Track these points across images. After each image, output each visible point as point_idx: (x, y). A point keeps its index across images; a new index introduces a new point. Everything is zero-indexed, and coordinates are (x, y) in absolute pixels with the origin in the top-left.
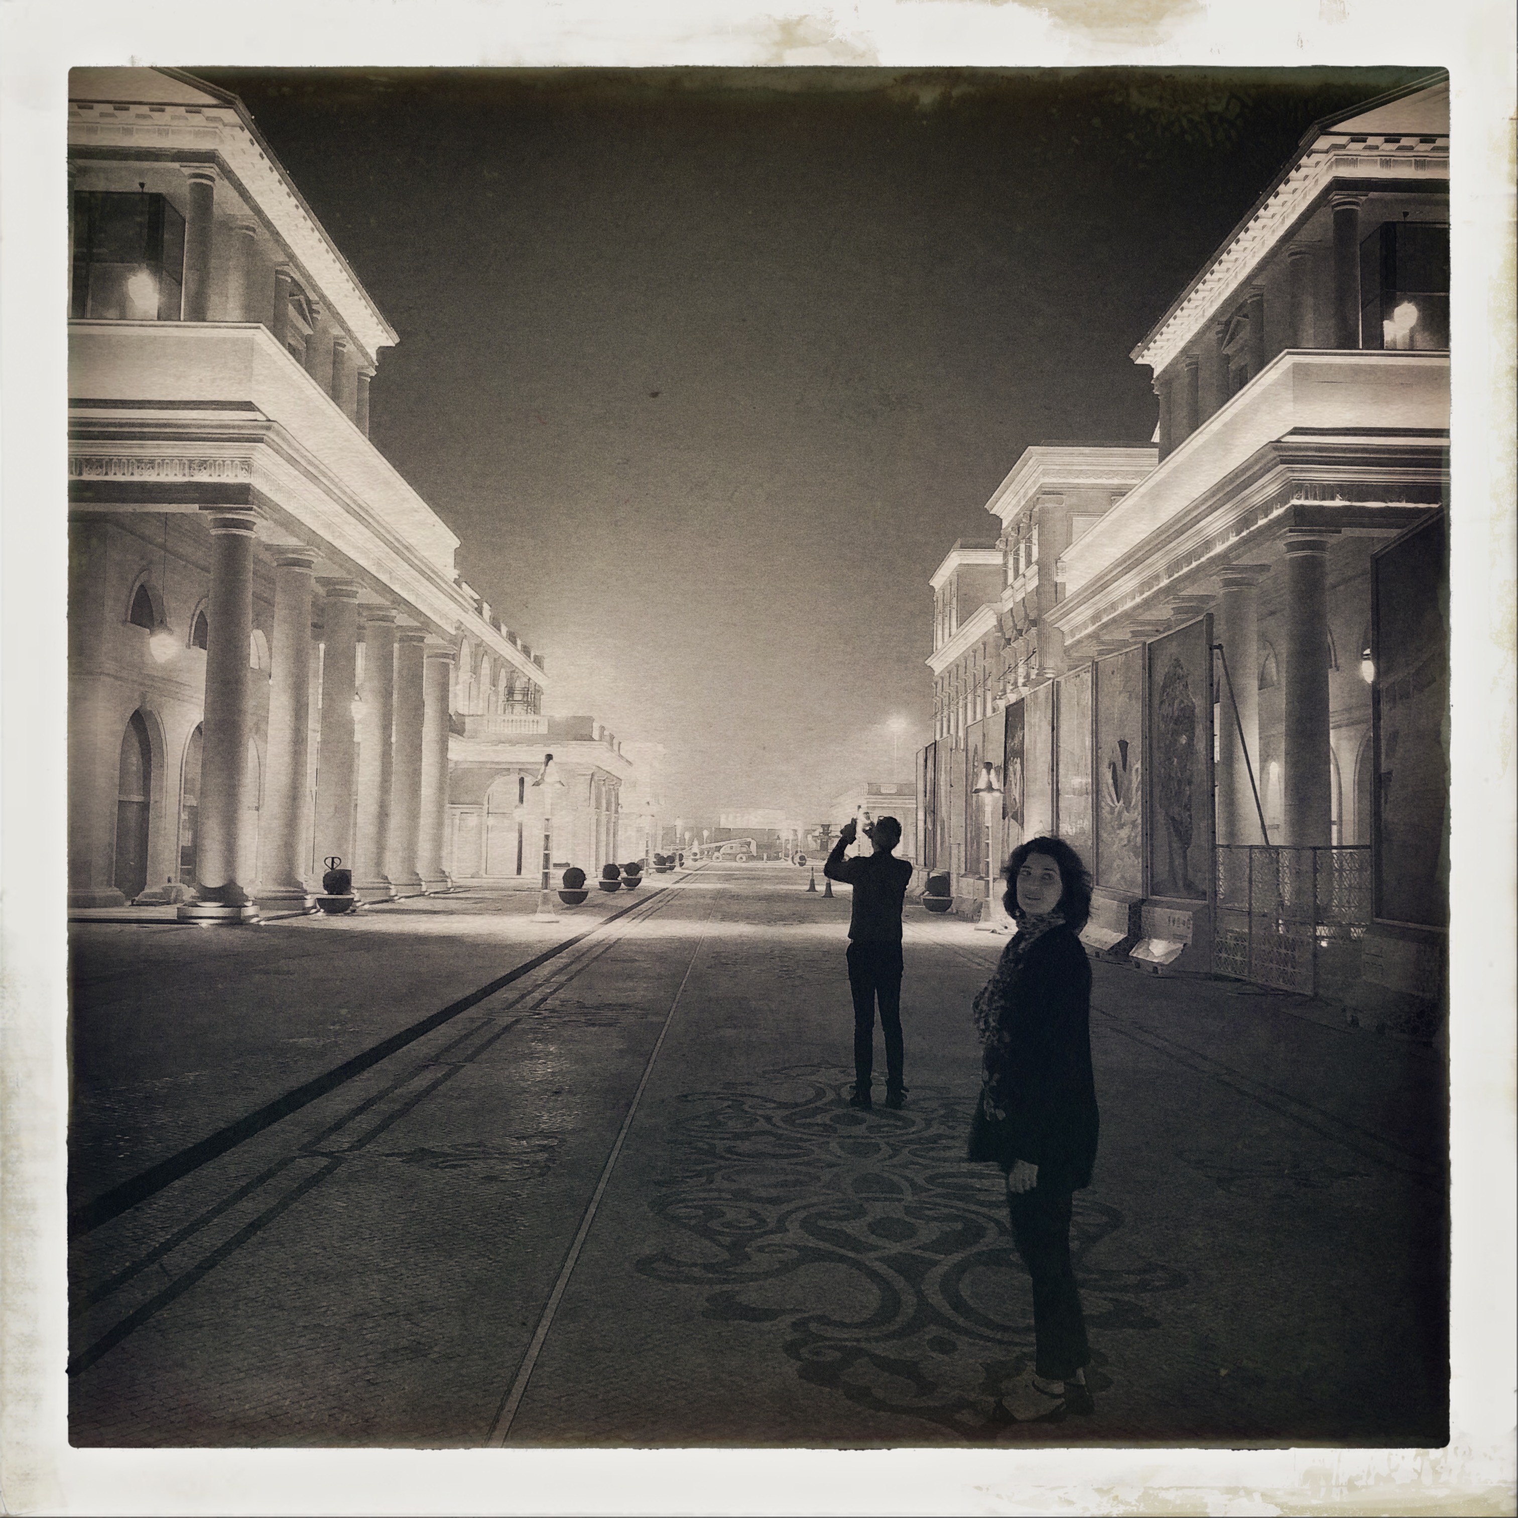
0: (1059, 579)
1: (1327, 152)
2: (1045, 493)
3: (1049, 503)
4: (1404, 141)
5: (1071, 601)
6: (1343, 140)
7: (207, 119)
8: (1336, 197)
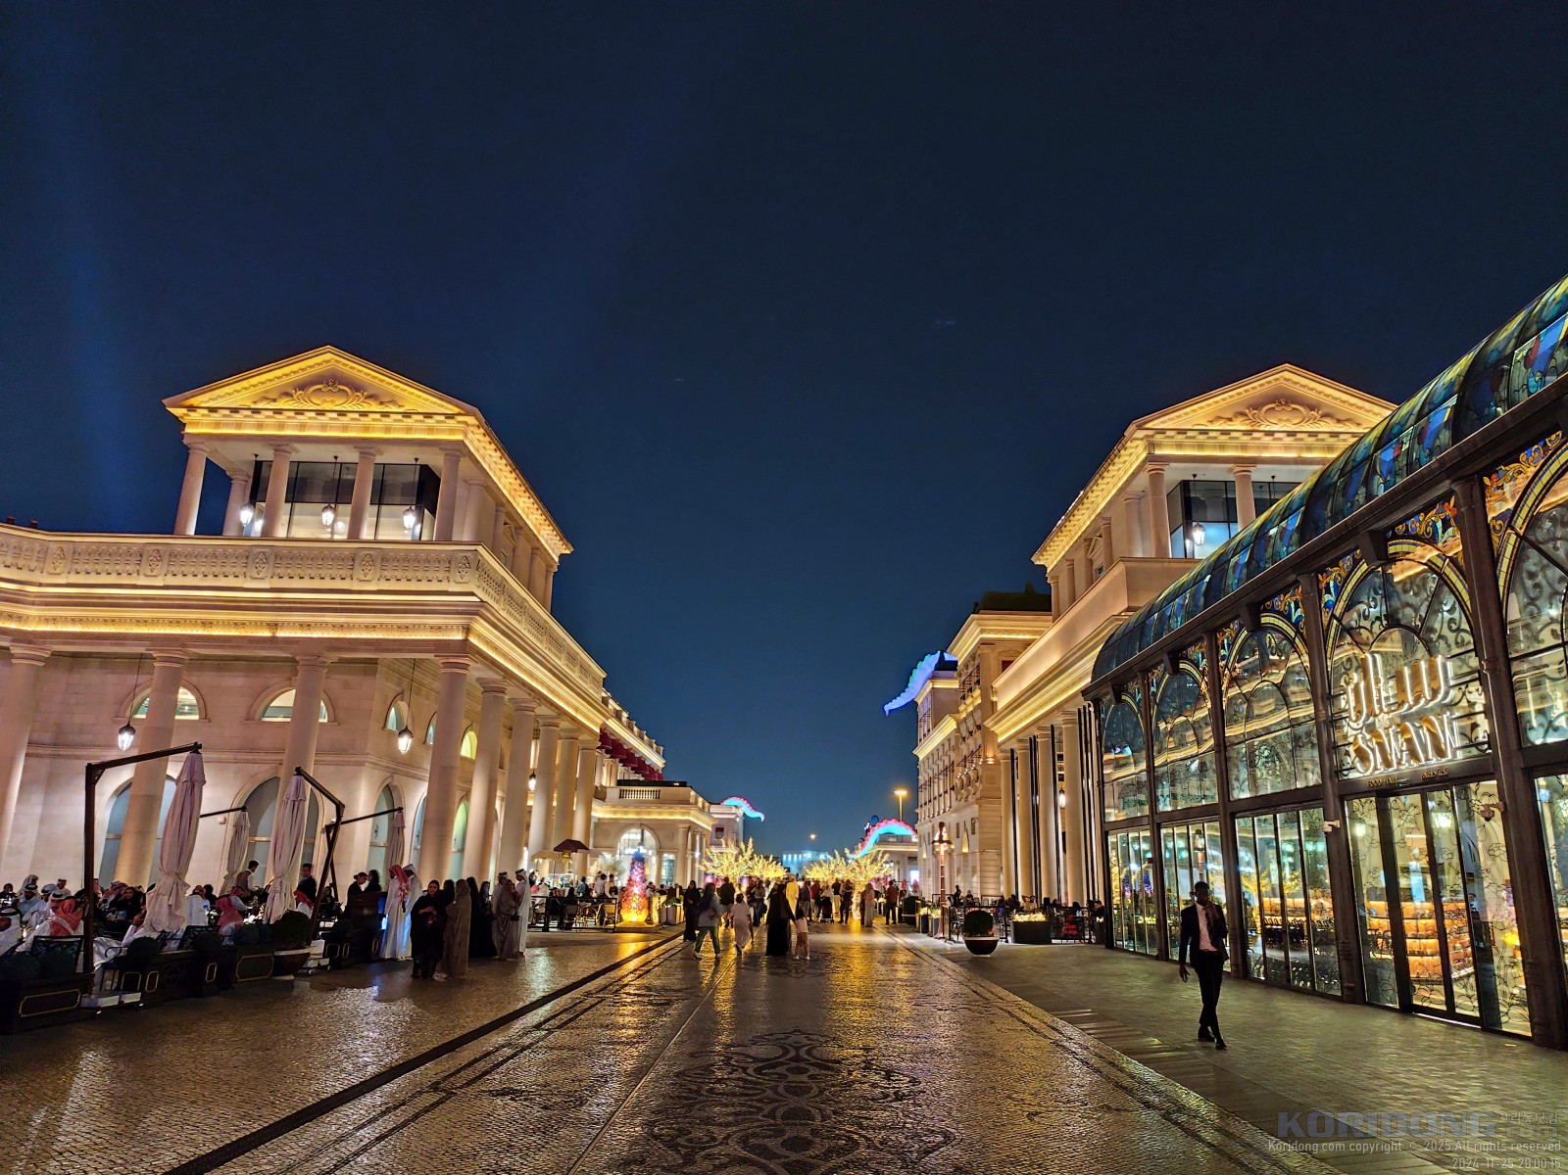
0: (995, 699)
1: (1142, 439)
2: (982, 644)
3: (986, 650)
4: (1190, 434)
5: (1002, 712)
6: (1150, 433)
7: (459, 422)
8: (1149, 466)
